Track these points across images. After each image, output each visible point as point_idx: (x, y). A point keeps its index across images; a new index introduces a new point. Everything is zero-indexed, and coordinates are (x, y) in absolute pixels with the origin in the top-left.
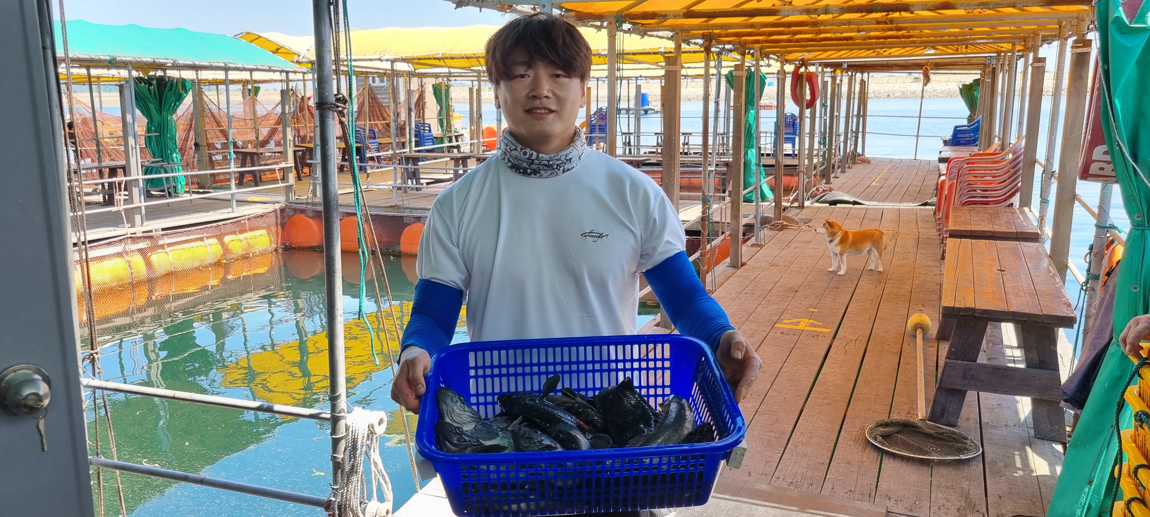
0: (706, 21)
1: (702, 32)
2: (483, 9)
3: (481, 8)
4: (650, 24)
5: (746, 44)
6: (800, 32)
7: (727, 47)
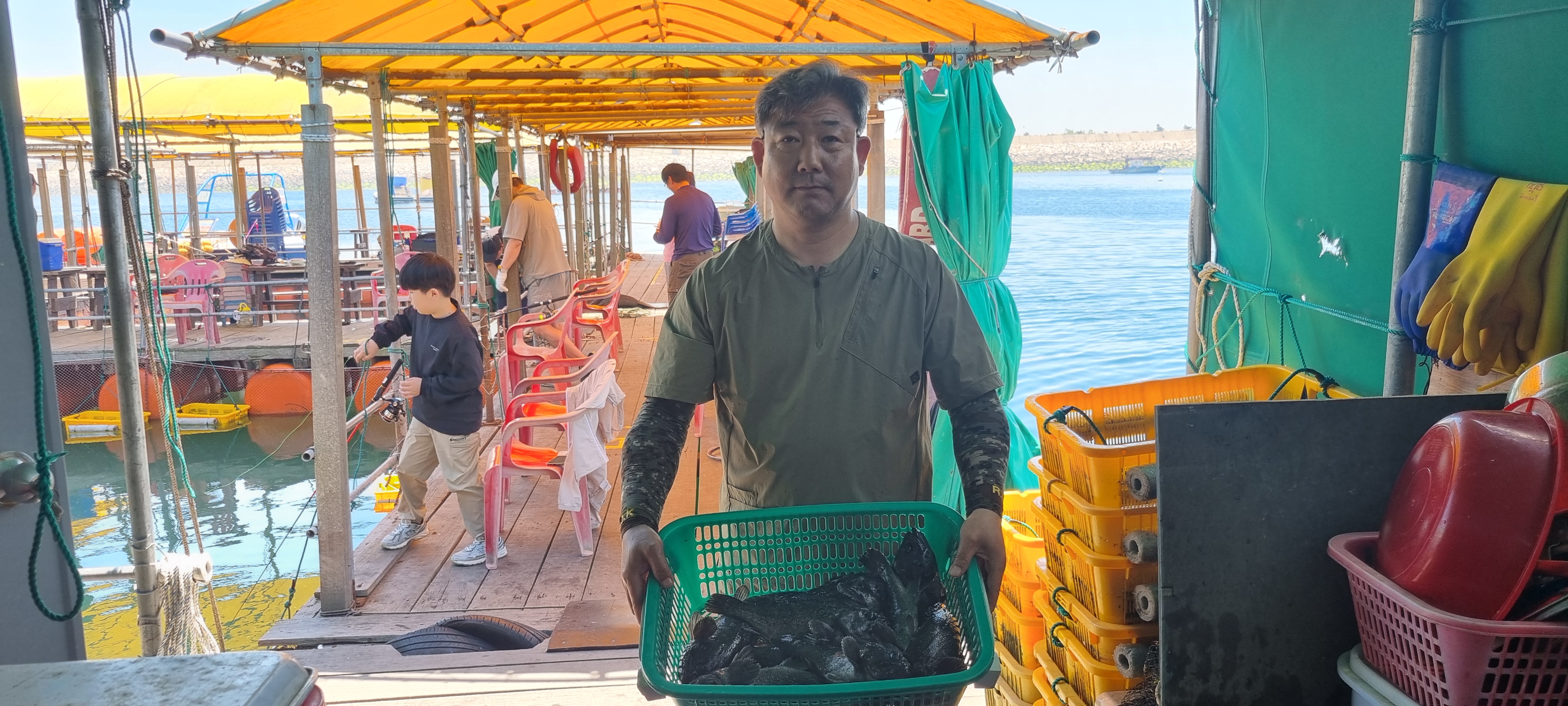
0: (461, 84)
1: (460, 96)
2: (220, 61)
3: (217, 59)
4: (398, 85)
5: (507, 113)
6: (582, 99)
7: (478, 116)
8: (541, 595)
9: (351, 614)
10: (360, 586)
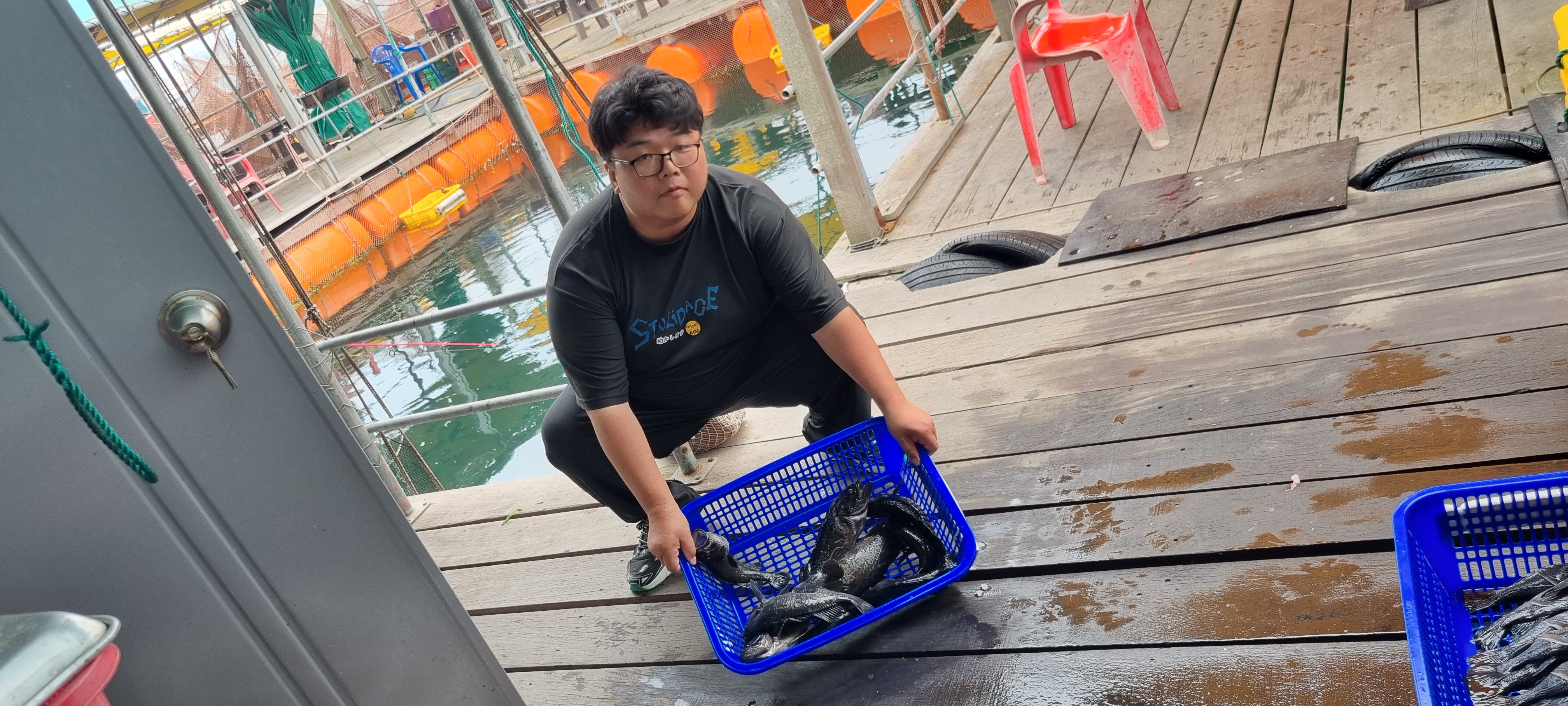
8: (1074, 187)
9: (878, 243)
10: (887, 210)
